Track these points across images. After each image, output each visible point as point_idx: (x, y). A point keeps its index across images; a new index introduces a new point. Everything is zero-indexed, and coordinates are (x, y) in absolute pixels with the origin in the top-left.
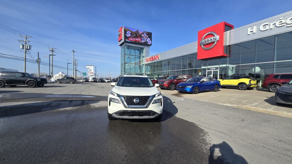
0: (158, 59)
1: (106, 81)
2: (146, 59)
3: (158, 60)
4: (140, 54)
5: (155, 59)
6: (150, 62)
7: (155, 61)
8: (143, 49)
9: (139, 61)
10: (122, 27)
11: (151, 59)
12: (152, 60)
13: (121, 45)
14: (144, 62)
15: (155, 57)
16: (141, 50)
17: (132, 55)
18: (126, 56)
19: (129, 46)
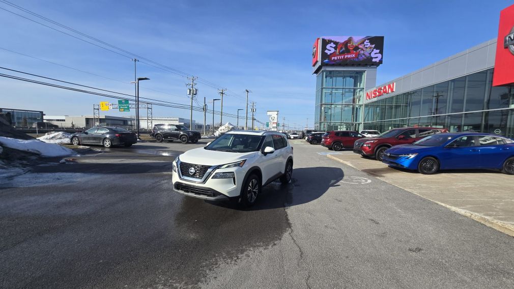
0: (392, 91)
1: (292, 136)
2: (368, 94)
3: (391, 95)
4: (355, 85)
5: (385, 92)
6: (375, 99)
7: (385, 96)
8: (361, 73)
9: (352, 98)
10: (318, 39)
11: (378, 94)
12: (379, 96)
13: (316, 72)
14: (363, 99)
15: (385, 88)
16: (357, 77)
17: (337, 89)
18: (324, 91)
19: (330, 72)
